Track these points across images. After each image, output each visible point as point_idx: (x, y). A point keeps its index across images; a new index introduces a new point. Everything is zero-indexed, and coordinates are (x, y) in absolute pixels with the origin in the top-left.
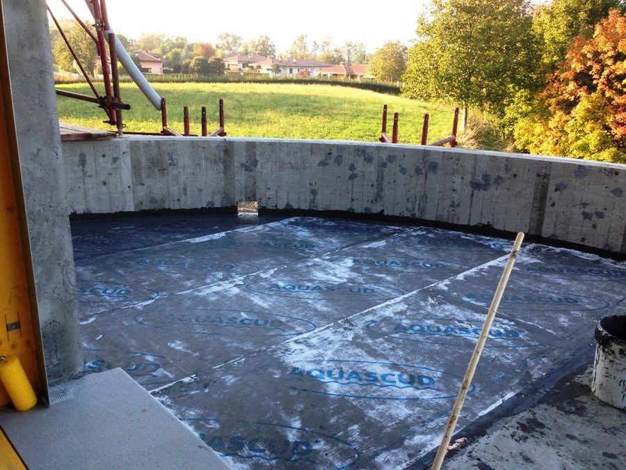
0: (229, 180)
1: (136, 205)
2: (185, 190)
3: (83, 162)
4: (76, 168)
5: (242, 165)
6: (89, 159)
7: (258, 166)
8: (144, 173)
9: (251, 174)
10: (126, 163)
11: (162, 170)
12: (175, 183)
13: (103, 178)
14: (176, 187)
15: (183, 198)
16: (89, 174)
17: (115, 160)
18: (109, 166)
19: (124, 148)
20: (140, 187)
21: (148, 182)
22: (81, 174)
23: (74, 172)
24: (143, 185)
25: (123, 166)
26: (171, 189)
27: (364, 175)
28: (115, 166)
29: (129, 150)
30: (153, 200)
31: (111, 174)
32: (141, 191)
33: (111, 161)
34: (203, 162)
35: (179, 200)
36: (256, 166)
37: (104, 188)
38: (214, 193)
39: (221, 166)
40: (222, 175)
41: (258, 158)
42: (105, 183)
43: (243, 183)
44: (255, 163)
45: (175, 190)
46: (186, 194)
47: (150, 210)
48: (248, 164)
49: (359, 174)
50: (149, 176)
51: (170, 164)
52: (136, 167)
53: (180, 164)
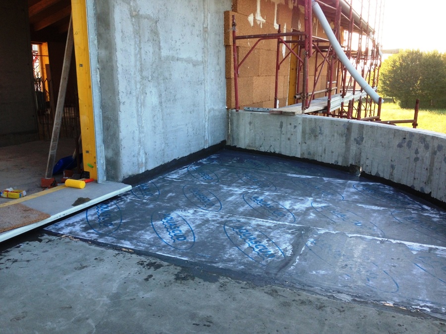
0: (348, 149)
1: (301, 155)
2: (325, 150)
3: (281, 126)
4: (278, 129)
5: (355, 139)
6: (284, 125)
7: (364, 141)
8: (307, 136)
9: (360, 146)
10: (300, 129)
11: (316, 136)
12: (320, 145)
13: (289, 136)
14: (321, 148)
15: (323, 155)
16: (283, 133)
17: (295, 127)
18: (292, 130)
19: (300, 121)
20: (304, 144)
21: (308, 142)
22: (280, 132)
23: (277, 130)
24: (306, 143)
25: (298, 131)
26: (318, 148)
27: (423, 159)
28: (294, 130)
29: (301, 122)
30: (309, 154)
31: (292, 134)
32: (305, 147)
33: (293, 127)
34: (336, 134)
35: (321, 156)
36: (362, 141)
37: (288, 142)
38: (339, 155)
39: (344, 138)
40: (344, 144)
41: (364, 136)
42: (289, 139)
43: (354, 151)
44: (362, 139)
45: (320, 149)
46: (325, 153)
47: (307, 159)
48: (358, 139)
49: (420, 158)
50: (309, 139)
51: (320, 133)
52: (304, 132)
53: (324, 135)
